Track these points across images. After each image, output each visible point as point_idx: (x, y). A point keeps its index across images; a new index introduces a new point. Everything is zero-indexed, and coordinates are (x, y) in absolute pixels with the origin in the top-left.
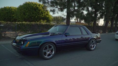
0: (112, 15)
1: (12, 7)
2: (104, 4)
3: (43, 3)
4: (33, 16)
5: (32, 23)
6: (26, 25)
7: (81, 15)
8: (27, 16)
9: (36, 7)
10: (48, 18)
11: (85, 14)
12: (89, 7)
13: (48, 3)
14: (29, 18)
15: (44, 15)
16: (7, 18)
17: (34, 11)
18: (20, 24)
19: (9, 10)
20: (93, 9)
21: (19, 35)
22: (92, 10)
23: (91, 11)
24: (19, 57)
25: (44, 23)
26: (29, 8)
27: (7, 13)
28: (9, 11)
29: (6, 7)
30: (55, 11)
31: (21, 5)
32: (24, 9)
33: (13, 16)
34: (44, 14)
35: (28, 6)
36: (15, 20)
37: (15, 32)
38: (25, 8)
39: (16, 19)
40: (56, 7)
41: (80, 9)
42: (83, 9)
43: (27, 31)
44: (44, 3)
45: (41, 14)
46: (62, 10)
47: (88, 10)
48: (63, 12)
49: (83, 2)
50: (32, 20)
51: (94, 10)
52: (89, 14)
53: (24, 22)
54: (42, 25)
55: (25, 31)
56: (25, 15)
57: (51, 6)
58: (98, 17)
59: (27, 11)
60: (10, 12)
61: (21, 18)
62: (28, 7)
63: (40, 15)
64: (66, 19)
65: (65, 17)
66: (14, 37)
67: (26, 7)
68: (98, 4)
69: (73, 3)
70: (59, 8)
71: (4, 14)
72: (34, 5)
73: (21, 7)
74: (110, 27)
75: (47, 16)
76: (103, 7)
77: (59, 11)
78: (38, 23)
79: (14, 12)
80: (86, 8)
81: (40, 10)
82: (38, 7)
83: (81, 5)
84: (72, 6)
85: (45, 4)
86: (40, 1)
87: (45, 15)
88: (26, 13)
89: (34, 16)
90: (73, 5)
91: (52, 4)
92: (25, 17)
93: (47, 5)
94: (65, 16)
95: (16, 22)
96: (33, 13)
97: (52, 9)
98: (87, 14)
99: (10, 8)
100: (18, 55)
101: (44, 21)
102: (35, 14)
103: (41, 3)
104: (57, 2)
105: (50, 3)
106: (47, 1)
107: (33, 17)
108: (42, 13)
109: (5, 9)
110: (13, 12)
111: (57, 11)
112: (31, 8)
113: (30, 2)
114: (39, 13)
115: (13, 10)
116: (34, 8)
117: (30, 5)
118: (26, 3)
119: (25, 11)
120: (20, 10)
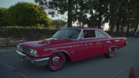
0: (118, 18)
1: (1, 8)
2: (110, 7)
3: (40, 4)
5: (26, 27)
6: (20, 30)
7: (84, 19)
8: (20, 19)
9: (31, 8)
10: (46, 21)
11: (89, 18)
12: (92, 10)
13: (46, 4)
15: (41, 18)
17: (29, 13)
18: (12, 29)
20: (97, 12)
21: (10, 42)
23: (95, 14)
24: (12, 69)
25: (41, 27)
26: (23, 9)
30: (54, 14)
31: (12, 6)
32: (16, 10)
33: (3, 18)
34: (41, 17)
35: (22, 7)
36: (5, 24)
37: (5, 39)
38: (18, 9)
39: (6, 22)
40: (55, 9)
41: (83, 11)
42: (86, 12)
43: (21, 37)
44: (42, 3)
45: (38, 17)
46: (62, 12)
47: (91, 13)
48: (64, 15)
49: (86, 3)
50: (26, 24)
51: (99, 13)
52: (93, 17)
53: (17, 27)
54: (39, 30)
55: (18, 37)
56: (18, 18)
57: (50, 8)
58: (102, 21)
59: (20, 13)
61: (13, 21)
62: (21, 8)
63: (37, 18)
64: (67, 23)
65: (66, 21)
66: (4, 45)
68: (102, 7)
69: (75, 5)
70: (59, 10)
72: (29, 7)
73: (12, 8)
74: (116, 32)
75: (45, 19)
76: (108, 9)
77: (59, 13)
78: (34, 27)
79: (4, 15)
80: (89, 11)
81: (36, 13)
82: (34, 9)
83: (84, 7)
84: (73, 8)
85: (42, 5)
86: (36, 1)
87: (42, 19)
88: (19, 16)
89: (29, 19)
90: (76, 6)
91: (51, 6)
92: (18, 21)
93: (44, 6)
94: (66, 19)
95: (7, 26)
96: (28, 16)
97: (51, 11)
98: (91, 18)
100: (11, 66)
101: (42, 25)
102: (30, 17)
103: (38, 4)
104: (56, 3)
105: (48, 4)
106: (44, 2)
107: (28, 21)
108: (39, 15)
110: (2, 14)
111: (56, 13)
112: (25, 10)
113: (23, 3)
114: (35, 16)
115: (2, 12)
116: (29, 10)
117: (24, 6)
118: (19, 3)
119: (17, 12)
120: (12, 12)
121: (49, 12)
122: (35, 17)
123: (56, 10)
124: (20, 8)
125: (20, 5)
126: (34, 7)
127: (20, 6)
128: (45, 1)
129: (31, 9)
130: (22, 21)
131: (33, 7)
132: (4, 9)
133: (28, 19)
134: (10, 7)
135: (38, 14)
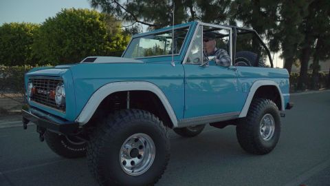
1: (26, 25)
3: (104, 11)
4: (83, 49)
8: (66, 48)
9: (92, 22)
11: (226, 40)
12: (236, 20)
13: (118, 10)
14: (73, 54)
15: (115, 45)
16: (12, 55)
17: (87, 34)
19: (18, 32)
26: (72, 26)
27: (12, 40)
28: (18, 35)
29: (9, 23)
31: (50, 18)
32: (58, 28)
33: (30, 48)
34: (115, 42)
35: (71, 22)
38: (62, 25)
39: (37, 57)
40: (142, 20)
44: (108, 9)
45: (108, 42)
51: (251, 28)
56: (63, 47)
57: (127, 19)
59: (66, 34)
60: (20, 38)
61: (52, 54)
62: (69, 22)
63: (105, 44)
67: (65, 23)
68: (261, 12)
71: (4, 44)
72: (86, 19)
73: (50, 22)
74: (299, 74)
75: (124, 47)
76: (276, 18)
79: (32, 39)
80: (228, 24)
81: (103, 32)
82: (98, 24)
83: (212, 14)
85: (109, 12)
86: (94, 5)
87: (118, 46)
88: (64, 42)
89: (88, 48)
91: (129, 14)
92: (63, 53)
96: (85, 41)
97: (130, 28)
99: (22, 26)
102: (90, 42)
104: (143, 6)
106: (114, 5)
107: (84, 52)
108: (109, 39)
109: (7, 28)
110: (28, 38)
112: (78, 27)
113: (75, 10)
114: (100, 41)
115: (29, 33)
116: (86, 27)
117: (75, 16)
118: (65, 11)
119: (61, 34)
120: (49, 32)
121: (126, 29)
122: (100, 43)
123: (142, 23)
124: (67, 22)
125: (66, 16)
126: (100, 19)
127: (68, 17)
128: (115, 2)
129: (92, 25)
130: (71, 52)
131: (97, 20)
132: (33, 26)
133: (84, 47)
134: (45, 21)
135: (108, 37)
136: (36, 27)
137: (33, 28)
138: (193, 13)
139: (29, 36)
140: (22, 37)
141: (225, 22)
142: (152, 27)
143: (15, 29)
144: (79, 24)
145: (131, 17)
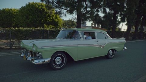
1: (12, 10)
8: (30, 20)
9: (42, 8)
10: (58, 22)
11: (102, 17)
12: (106, 8)
15: (52, 19)
16: (6, 23)
17: (39, 14)
19: (9, 12)
22: (110, 12)
26: (33, 10)
27: (6, 16)
28: (9, 14)
31: (23, 6)
32: (26, 11)
33: (14, 20)
34: (52, 17)
35: (32, 8)
38: (28, 10)
39: (17, 24)
41: (94, 10)
42: (98, 11)
45: (48, 18)
46: (71, 12)
47: (105, 12)
51: (113, 12)
52: (107, 16)
56: (28, 19)
59: (30, 13)
61: (24, 22)
62: (31, 8)
71: (3, 18)
72: (39, 7)
73: (23, 8)
74: (134, 32)
75: (56, 20)
78: (41, 29)
79: (15, 16)
80: (102, 10)
81: (47, 13)
82: (44, 9)
83: (95, 5)
88: (29, 17)
89: (40, 20)
92: (29, 22)
94: (75, 19)
95: (11, 28)
96: (38, 17)
98: (104, 17)
99: (11, 10)
102: (41, 17)
107: (38, 22)
109: (4, 11)
111: (65, 13)
112: (35, 10)
113: (34, 3)
115: (13, 13)
116: (39, 10)
117: (34, 6)
118: (30, 3)
119: (28, 13)
120: (22, 13)
121: (56, 12)
122: (45, 18)
123: (64, 9)
126: (45, 7)
127: (31, 6)
129: (41, 10)
130: (32, 22)
131: (44, 7)
132: (16, 10)
133: (38, 19)
134: (21, 8)
135: (49, 15)
136: (17, 10)
137: (15, 11)
138: (86, 4)
139: (14, 14)
140: (11, 15)
141: (101, 9)
142: (68, 11)
143: (7, 11)
144: (36, 9)
145: (58, 6)
